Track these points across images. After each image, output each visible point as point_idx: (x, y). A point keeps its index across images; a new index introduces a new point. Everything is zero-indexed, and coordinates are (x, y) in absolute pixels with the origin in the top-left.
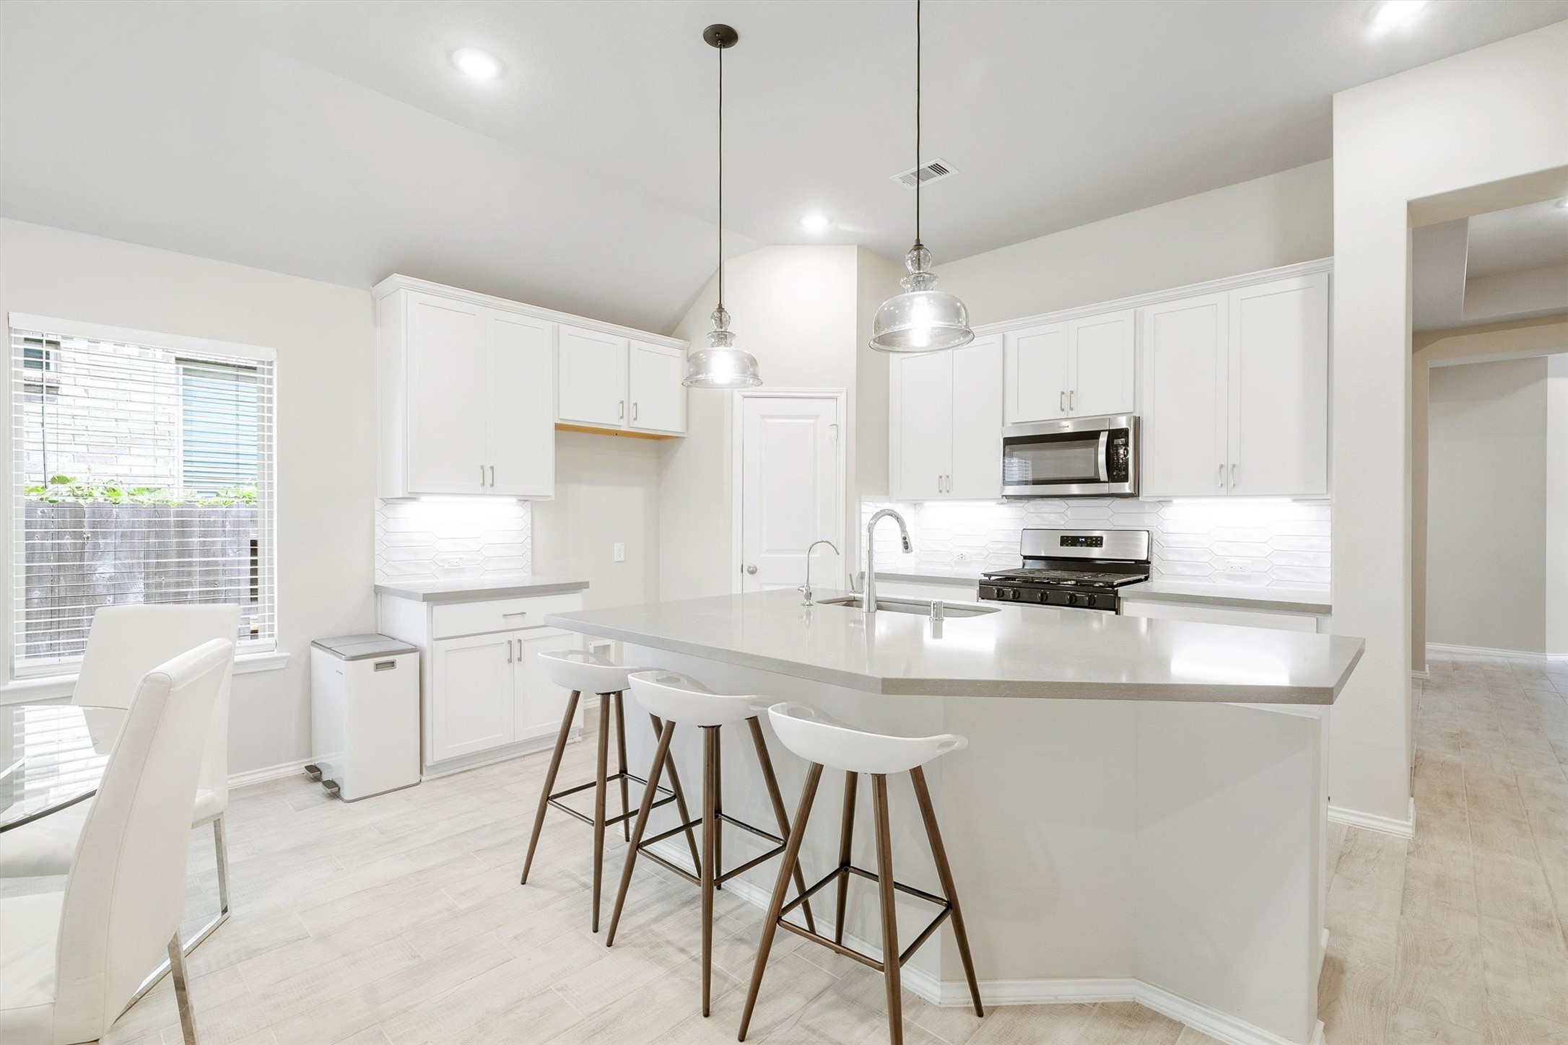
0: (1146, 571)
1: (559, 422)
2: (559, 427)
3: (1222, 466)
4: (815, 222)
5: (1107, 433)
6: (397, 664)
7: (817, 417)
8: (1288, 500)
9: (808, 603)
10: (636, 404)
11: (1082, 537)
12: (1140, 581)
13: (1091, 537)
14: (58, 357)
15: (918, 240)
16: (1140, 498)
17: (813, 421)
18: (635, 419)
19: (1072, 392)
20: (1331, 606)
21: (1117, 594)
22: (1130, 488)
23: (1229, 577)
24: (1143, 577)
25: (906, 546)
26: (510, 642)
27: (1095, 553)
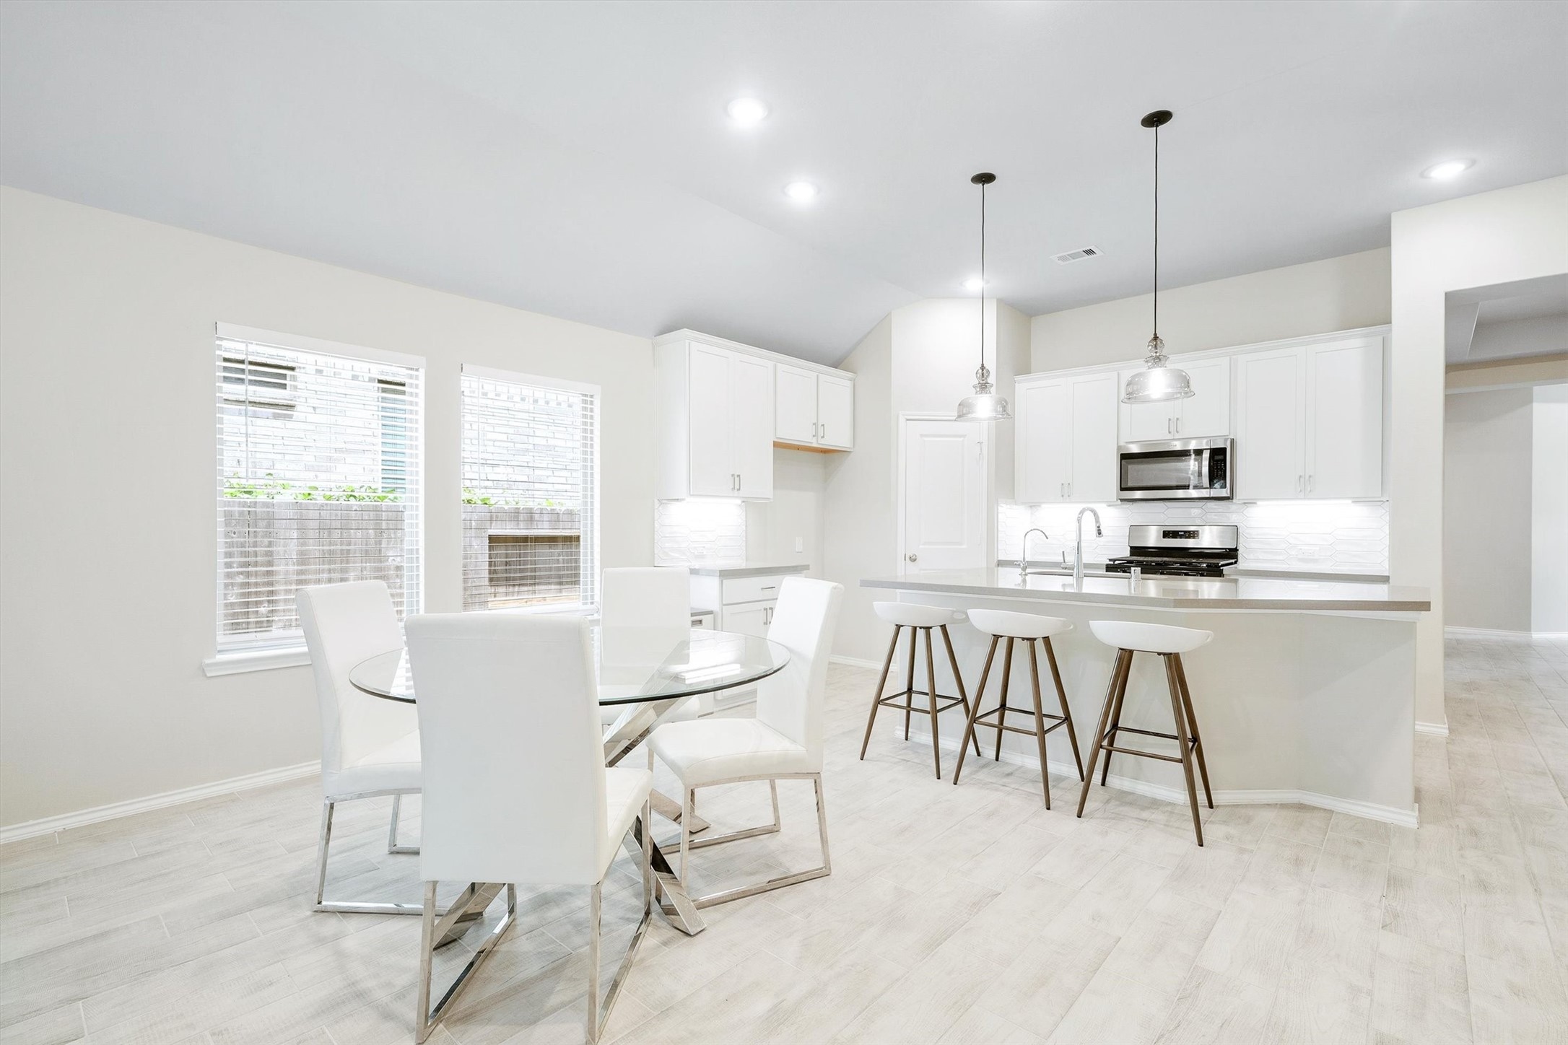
0: (1235, 557)
1: (776, 440)
2: (776, 445)
3: (1300, 477)
4: (974, 284)
5: (1209, 451)
6: (703, 622)
7: (964, 436)
8: (1350, 501)
9: (1024, 573)
10: (823, 425)
11: (1181, 531)
12: (1231, 564)
13: (1189, 532)
14: (294, 379)
15: (1155, 334)
16: (1234, 501)
17: (961, 439)
18: (823, 437)
19: (1177, 419)
20: (1389, 577)
21: (1222, 572)
22: (1227, 493)
23: (1300, 560)
24: (1233, 561)
25: (1100, 534)
26: (766, 609)
27: (1190, 543)
